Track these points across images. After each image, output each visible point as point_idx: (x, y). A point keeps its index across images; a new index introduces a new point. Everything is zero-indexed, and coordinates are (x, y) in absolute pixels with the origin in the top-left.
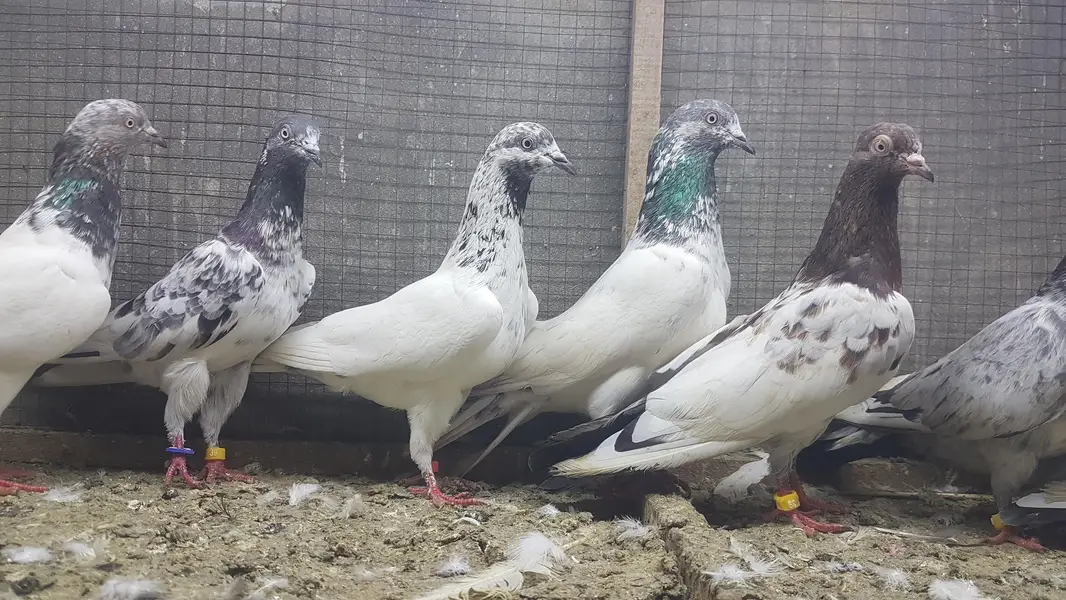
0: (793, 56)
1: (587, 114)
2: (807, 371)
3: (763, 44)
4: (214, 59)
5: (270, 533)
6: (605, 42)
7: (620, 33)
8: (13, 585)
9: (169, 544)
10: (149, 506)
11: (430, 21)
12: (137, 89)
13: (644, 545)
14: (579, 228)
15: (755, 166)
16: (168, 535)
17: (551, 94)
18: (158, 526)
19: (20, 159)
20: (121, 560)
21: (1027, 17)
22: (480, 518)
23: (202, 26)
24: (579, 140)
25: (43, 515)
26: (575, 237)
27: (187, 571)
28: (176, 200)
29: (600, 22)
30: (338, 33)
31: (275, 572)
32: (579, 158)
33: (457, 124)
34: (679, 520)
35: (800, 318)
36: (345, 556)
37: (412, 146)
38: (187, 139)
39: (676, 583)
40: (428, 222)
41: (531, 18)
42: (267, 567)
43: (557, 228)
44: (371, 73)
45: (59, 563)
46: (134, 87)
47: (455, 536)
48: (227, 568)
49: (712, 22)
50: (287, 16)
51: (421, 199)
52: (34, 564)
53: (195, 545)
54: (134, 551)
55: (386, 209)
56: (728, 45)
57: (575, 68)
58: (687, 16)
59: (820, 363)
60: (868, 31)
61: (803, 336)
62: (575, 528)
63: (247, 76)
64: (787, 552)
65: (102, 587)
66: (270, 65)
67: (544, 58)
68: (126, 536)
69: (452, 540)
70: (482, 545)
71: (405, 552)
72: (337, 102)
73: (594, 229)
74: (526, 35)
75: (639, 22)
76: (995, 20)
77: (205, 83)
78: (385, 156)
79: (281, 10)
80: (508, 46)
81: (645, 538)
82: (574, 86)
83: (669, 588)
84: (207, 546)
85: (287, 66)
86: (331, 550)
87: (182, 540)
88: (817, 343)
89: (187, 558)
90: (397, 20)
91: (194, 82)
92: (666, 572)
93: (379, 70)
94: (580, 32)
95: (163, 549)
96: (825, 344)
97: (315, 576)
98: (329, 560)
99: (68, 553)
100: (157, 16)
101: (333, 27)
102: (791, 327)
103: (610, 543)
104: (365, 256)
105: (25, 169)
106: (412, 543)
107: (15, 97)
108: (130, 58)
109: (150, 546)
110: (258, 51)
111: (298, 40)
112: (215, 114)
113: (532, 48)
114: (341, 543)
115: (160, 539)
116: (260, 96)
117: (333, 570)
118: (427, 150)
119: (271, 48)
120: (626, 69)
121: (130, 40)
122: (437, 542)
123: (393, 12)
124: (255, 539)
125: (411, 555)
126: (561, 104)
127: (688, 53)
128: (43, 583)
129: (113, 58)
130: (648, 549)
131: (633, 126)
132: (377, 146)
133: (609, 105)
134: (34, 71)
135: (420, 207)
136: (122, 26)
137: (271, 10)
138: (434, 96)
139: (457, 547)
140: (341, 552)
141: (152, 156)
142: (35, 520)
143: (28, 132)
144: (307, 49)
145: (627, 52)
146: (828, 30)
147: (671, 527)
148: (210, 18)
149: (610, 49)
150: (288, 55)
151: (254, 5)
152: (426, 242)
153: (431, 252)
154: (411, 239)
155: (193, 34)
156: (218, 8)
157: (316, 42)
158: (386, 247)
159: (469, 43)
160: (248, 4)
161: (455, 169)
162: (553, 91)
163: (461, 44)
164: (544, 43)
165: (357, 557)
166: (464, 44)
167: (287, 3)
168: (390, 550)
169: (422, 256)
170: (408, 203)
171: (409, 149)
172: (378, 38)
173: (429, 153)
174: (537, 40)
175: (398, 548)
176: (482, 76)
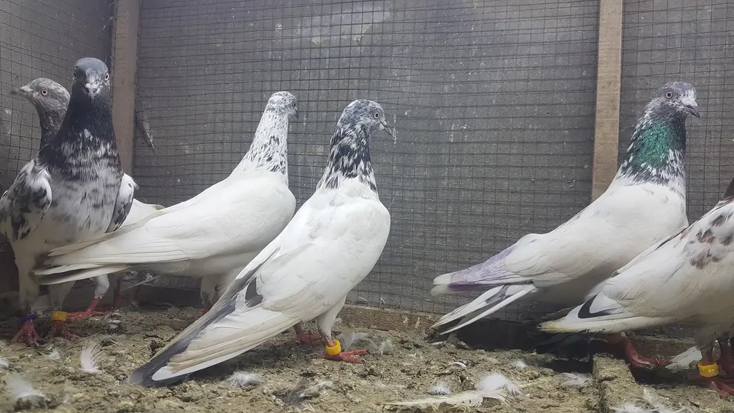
1: (566, 86)
2: (712, 268)
3: (706, 27)
4: (322, 73)
6: (579, 34)
7: (591, 28)
11: (454, 35)
13: (580, 391)
14: (559, 167)
17: (539, 74)
19: (219, 137)
22: (470, 364)
23: (315, 53)
24: (560, 104)
26: (556, 173)
28: (300, 159)
29: (575, 22)
30: (395, 49)
31: (328, 378)
32: (560, 117)
33: (470, 100)
34: (611, 376)
35: (709, 227)
36: (374, 375)
37: (439, 117)
38: (307, 122)
40: (448, 166)
41: (524, 25)
42: (324, 374)
43: (542, 167)
44: (415, 72)
47: (447, 372)
48: (302, 373)
49: (663, 14)
50: (365, 42)
51: (443, 152)
55: (420, 159)
56: (677, 29)
57: (556, 55)
58: (643, 12)
59: (723, 262)
61: (711, 241)
62: (536, 378)
63: (341, 81)
64: (697, 406)
66: (354, 73)
67: (534, 50)
69: (445, 374)
70: (462, 379)
71: (412, 378)
72: (392, 93)
73: (572, 168)
74: (520, 36)
75: (603, 20)
77: (317, 87)
78: (421, 125)
79: (361, 39)
80: (508, 44)
81: (581, 386)
82: (556, 67)
84: (295, 360)
85: (364, 73)
86: (366, 370)
87: (282, 355)
88: (721, 246)
90: (432, 37)
91: (311, 88)
93: (419, 70)
94: (562, 30)
96: (727, 247)
97: (352, 383)
98: (364, 377)
100: (291, 49)
101: (392, 46)
102: (703, 234)
103: (558, 389)
104: (407, 190)
105: (222, 142)
106: (419, 373)
108: (277, 76)
110: (347, 66)
111: (371, 57)
112: (323, 106)
113: (525, 44)
114: (373, 367)
116: (348, 94)
117: (364, 382)
118: (449, 119)
119: (355, 63)
120: (595, 53)
121: (277, 65)
122: (435, 374)
123: (430, 31)
125: (416, 380)
126: (546, 80)
127: (645, 38)
129: (268, 77)
130: (583, 393)
131: (599, 92)
132: (417, 119)
133: (582, 78)
135: (443, 157)
136: (272, 57)
137: (355, 39)
138: (455, 83)
139: (446, 379)
140: (372, 372)
143: (223, 122)
144: (376, 62)
145: (596, 41)
147: (603, 380)
148: (320, 48)
149: (583, 40)
150: (365, 66)
151: (345, 37)
152: (446, 180)
153: (450, 186)
154: (437, 178)
155: (311, 59)
156: (325, 41)
157: (381, 57)
158: (420, 184)
159: (480, 46)
160: (342, 37)
161: (468, 130)
162: (540, 72)
163: (474, 47)
164: (533, 40)
165: (382, 377)
166: (476, 47)
167: (365, 34)
168: (404, 376)
169: (443, 189)
170: (434, 154)
171: (437, 119)
172: (419, 50)
173: (450, 121)
174: (528, 38)
175: (409, 375)
176: (488, 66)
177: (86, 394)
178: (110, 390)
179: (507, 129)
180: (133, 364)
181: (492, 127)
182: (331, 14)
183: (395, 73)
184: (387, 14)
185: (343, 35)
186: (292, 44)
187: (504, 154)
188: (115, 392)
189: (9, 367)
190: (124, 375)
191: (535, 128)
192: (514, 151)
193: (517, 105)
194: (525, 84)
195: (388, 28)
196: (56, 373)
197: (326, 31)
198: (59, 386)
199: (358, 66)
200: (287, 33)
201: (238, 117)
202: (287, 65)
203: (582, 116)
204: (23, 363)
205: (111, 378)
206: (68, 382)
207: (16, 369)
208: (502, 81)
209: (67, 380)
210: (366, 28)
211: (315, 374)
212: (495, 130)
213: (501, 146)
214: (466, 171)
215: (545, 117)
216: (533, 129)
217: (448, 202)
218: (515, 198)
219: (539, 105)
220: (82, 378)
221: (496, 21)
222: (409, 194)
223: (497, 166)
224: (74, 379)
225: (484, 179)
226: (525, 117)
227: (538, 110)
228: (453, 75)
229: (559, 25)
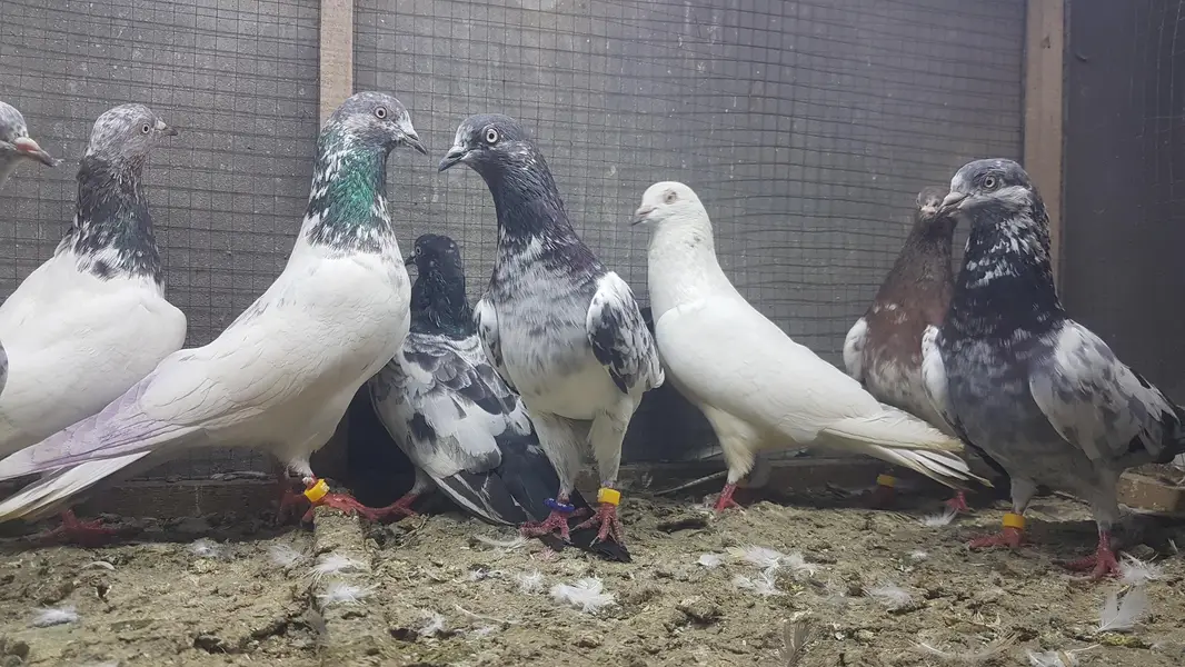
0: (497, 64)
1: (277, 108)
3: (464, 49)
6: (292, 32)
7: (310, 24)
13: (286, 575)
14: (270, 234)
15: (462, 176)
17: (232, 84)
21: (721, 38)
22: (120, 562)
24: (268, 136)
26: (265, 243)
32: (268, 156)
34: (333, 545)
39: (306, 609)
43: (244, 233)
49: (410, 20)
56: (428, 47)
57: (258, 57)
58: (383, 11)
60: (569, 42)
67: (222, 43)
70: (101, 590)
74: (200, 18)
75: (325, 14)
76: (692, 39)
80: (179, 27)
81: (288, 567)
82: (258, 77)
83: (295, 616)
92: (295, 599)
93: (18, 46)
94: (267, 18)
103: (256, 577)
113: (207, 32)
120: (316, 63)
126: (243, 95)
127: (387, 51)
130: (290, 578)
133: (297, 99)
138: (89, 79)
139: (74, 596)
145: (316, 45)
146: (530, 39)
147: (320, 553)
149: (298, 39)
159: (133, 23)
162: (233, 80)
163: (120, 22)
164: (220, 28)
166: (126, 23)
171: (57, 139)
174: (212, 23)
176: (147, 59)
179: (185, 167)
181: (160, 162)
187: (181, 208)
191: (230, 169)
192: (197, 204)
193: (199, 129)
194: (212, 97)
203: (300, 158)
208: (173, 87)
212: (164, 166)
213: (175, 194)
215: (245, 154)
216: (226, 171)
218: (202, 280)
219: (234, 133)
226: (212, 151)
227: (234, 141)
228: (84, 65)
229: (262, 10)
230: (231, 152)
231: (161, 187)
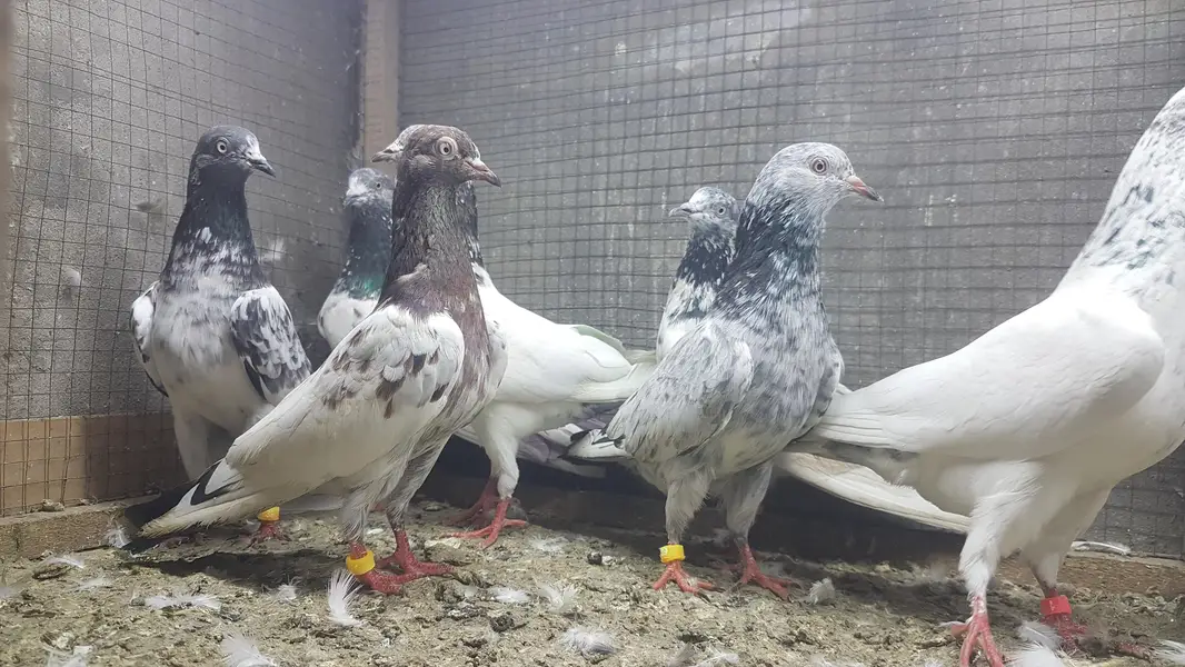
4: (694, 119)
5: (731, 606)
6: (1162, 30)
8: (491, 620)
9: (632, 602)
10: (621, 563)
11: (928, 40)
12: (623, 160)
16: (631, 594)
17: (1087, 102)
18: (625, 583)
19: (525, 234)
20: (586, 612)
23: (682, 88)
25: (530, 561)
27: (642, 631)
28: (657, 264)
30: (822, 71)
31: (728, 646)
33: (962, 151)
36: (807, 643)
37: (904, 183)
38: (667, 203)
40: (923, 269)
41: (1056, 17)
42: (720, 639)
44: (858, 108)
45: (532, 606)
46: (620, 157)
47: (940, 639)
48: (681, 634)
50: (768, 62)
51: (914, 242)
52: (511, 606)
53: (655, 607)
54: (600, 605)
55: (871, 259)
57: (1120, 67)
63: (725, 132)
65: (565, 634)
66: (749, 116)
67: (1076, 60)
68: (595, 590)
69: (937, 645)
71: (877, 650)
74: (1050, 37)
77: (684, 144)
79: (761, 57)
80: (1027, 52)
82: (1119, 89)
84: (666, 610)
85: (766, 115)
86: (792, 634)
87: (643, 600)
89: (646, 619)
90: (888, 46)
91: (675, 145)
93: (866, 103)
94: (1129, 21)
95: (625, 607)
97: (770, 657)
98: (789, 644)
99: (543, 599)
100: (642, 84)
101: (817, 65)
104: (846, 312)
105: (530, 243)
106: (888, 641)
107: (522, 179)
108: (617, 130)
109: (616, 603)
110: (736, 104)
111: (779, 86)
112: (693, 175)
113: (1059, 51)
114: (803, 628)
115: (624, 597)
116: (738, 151)
117: (790, 655)
118: (923, 186)
119: (750, 99)
121: (617, 112)
122: (918, 644)
123: (884, 37)
124: (715, 610)
125: (883, 654)
126: (1101, 112)
128: (517, 623)
129: (602, 131)
134: (537, 153)
135: (913, 252)
136: (609, 99)
137: (750, 59)
138: (933, 123)
140: (802, 637)
141: (635, 223)
142: (522, 565)
143: (533, 210)
144: (787, 94)
148: (691, 78)
149: (1169, 38)
150: (768, 103)
151: (733, 57)
152: (920, 294)
153: (927, 305)
154: (903, 290)
155: (674, 97)
156: (697, 67)
157: (798, 84)
158: (872, 301)
159: (977, 58)
160: (728, 57)
161: (959, 204)
162: (1089, 98)
163: (964, 59)
164: (1075, 43)
165: (821, 646)
166: (970, 59)
167: (768, 48)
168: (859, 644)
169: (915, 310)
170: (898, 249)
171: (901, 187)
172: (866, 68)
173: (925, 189)
174: (1064, 41)
175: (868, 643)
176: (993, 92)
177: (340, 662)
178: (376, 656)
179: (1032, 201)
180: (410, 610)
181: (1004, 198)
182: (709, 20)
183: (822, 111)
184: (807, 12)
185: (730, 53)
186: (642, 76)
187: (1028, 245)
188: (384, 660)
189: (222, 612)
190: (397, 629)
191: (1084, 197)
192: (1046, 240)
193: (1049, 158)
194: (1062, 120)
195: (809, 35)
196: (293, 623)
197: (700, 48)
198: (298, 647)
199: (755, 104)
200: (635, 58)
201: (554, 200)
202: (634, 111)
204: (242, 605)
205: (375, 633)
206: (312, 640)
207: (232, 616)
208: (1021, 116)
209: (309, 637)
210: (769, 39)
211: (705, 639)
212: (1010, 202)
213: (1021, 231)
214: (957, 276)
215: (1100, 178)
216: (1079, 201)
217: (925, 332)
219: (1090, 157)
220: (332, 634)
221: (1005, 13)
222: (853, 320)
223: (1015, 267)
224: (319, 634)
225: (992, 289)
226: (1064, 179)
227: (1090, 165)
228: (928, 109)
229: (1124, 13)
230: (1085, 178)
231: (1006, 225)
